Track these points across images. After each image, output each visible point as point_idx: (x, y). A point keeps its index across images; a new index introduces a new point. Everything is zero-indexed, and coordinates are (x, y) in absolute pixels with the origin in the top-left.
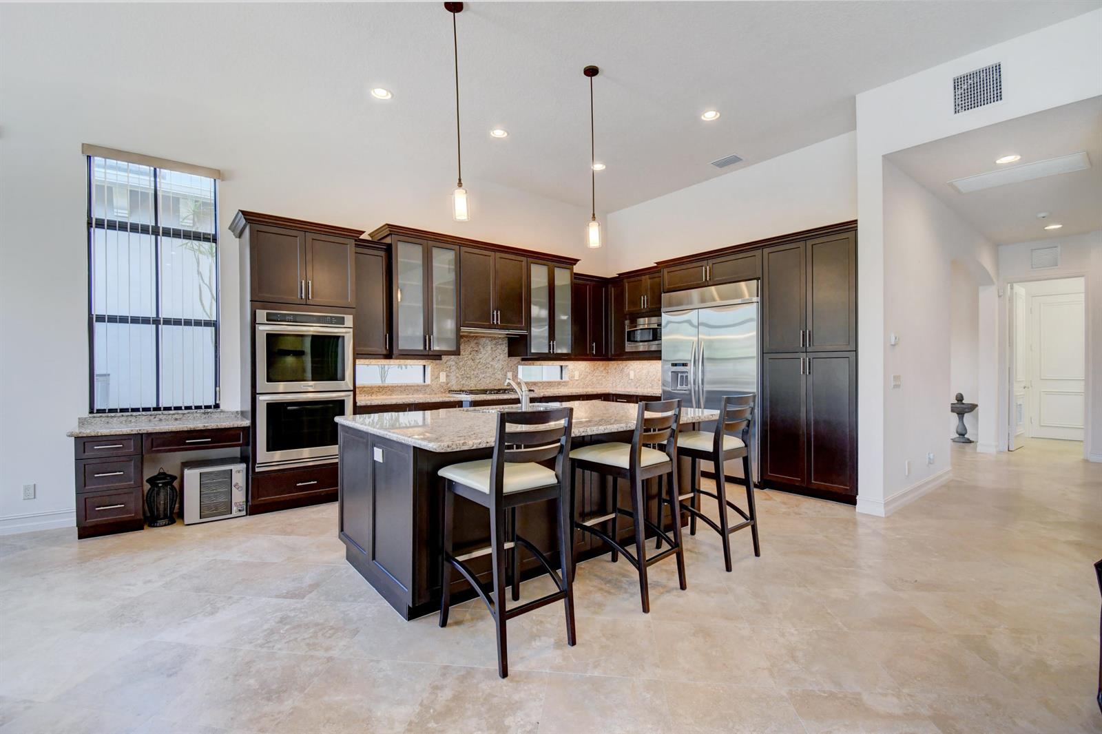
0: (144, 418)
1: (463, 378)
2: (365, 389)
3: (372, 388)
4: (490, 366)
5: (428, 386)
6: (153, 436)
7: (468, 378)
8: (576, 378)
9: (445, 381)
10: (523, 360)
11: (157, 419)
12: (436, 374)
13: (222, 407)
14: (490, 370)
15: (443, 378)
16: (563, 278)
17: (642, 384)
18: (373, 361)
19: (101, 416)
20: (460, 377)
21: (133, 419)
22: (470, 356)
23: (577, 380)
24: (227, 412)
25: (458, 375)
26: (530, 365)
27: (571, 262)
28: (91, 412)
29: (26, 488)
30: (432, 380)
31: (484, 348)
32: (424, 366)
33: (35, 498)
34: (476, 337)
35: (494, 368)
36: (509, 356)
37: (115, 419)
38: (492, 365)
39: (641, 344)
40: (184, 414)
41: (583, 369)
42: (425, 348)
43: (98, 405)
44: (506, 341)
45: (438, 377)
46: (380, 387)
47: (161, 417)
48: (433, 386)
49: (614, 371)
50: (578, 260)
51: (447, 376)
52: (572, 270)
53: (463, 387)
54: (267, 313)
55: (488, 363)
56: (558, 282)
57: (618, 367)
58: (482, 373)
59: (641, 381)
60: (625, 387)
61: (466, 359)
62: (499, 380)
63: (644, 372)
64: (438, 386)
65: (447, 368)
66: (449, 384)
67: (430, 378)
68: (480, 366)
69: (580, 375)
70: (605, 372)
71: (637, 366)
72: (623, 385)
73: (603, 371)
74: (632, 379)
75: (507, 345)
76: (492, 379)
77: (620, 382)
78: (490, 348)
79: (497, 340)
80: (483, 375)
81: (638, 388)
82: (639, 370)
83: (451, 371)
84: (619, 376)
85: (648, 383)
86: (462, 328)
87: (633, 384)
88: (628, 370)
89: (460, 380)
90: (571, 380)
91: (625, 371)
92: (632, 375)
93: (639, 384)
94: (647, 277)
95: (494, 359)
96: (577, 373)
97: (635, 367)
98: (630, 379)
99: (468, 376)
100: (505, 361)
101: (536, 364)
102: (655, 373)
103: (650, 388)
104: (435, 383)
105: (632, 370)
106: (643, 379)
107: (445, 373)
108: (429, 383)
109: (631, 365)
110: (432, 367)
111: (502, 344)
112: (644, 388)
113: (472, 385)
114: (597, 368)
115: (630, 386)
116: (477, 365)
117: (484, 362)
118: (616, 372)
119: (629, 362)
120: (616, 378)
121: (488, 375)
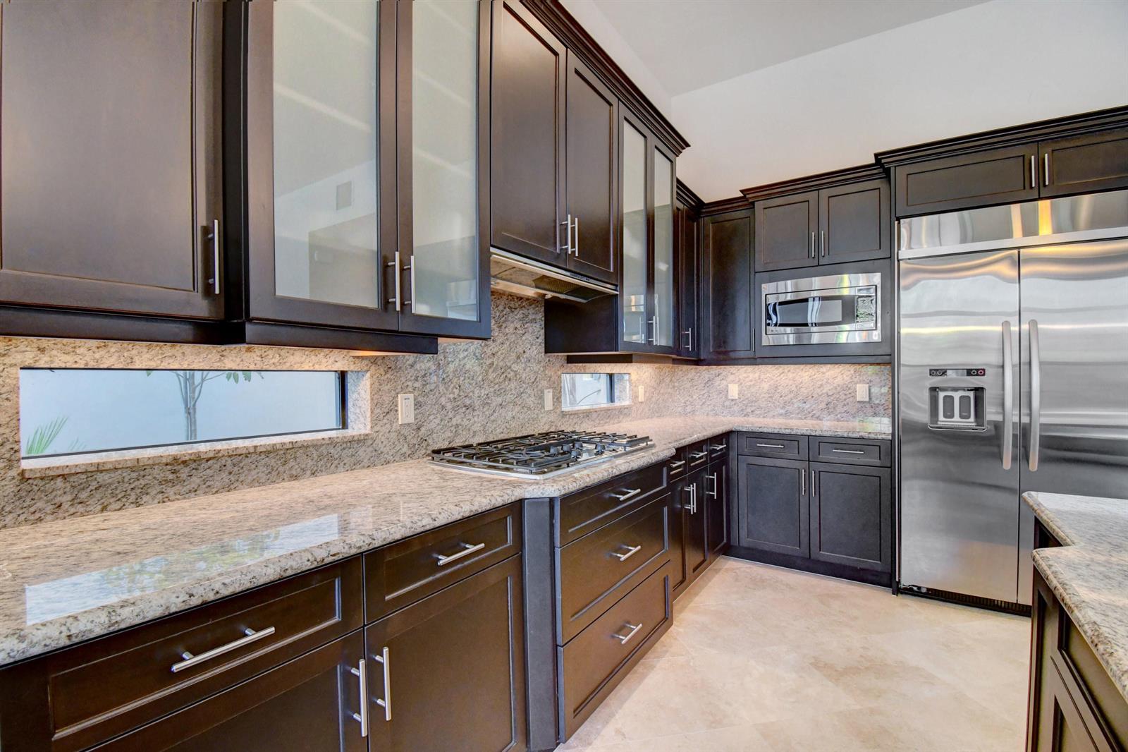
3: (139, 468)
4: (511, 375)
5: (361, 441)
7: (467, 407)
8: (640, 400)
9: (411, 420)
10: (570, 360)
12: (387, 399)
14: (513, 385)
15: (405, 411)
18: (143, 354)
20: (449, 406)
23: (642, 403)
25: (443, 400)
27: (676, 143)
30: (375, 421)
31: (500, 327)
32: (343, 376)
35: (520, 380)
36: (547, 352)
38: (516, 373)
39: (815, 329)
41: (648, 381)
44: (540, 316)
45: (392, 410)
46: (176, 463)
48: (380, 438)
50: (689, 146)
51: (418, 405)
53: (456, 434)
55: (510, 368)
56: (657, 204)
57: (700, 376)
58: (498, 393)
59: (756, 404)
60: (716, 415)
61: (461, 356)
62: (529, 409)
63: (766, 386)
64: (393, 435)
65: (416, 380)
66: (423, 429)
67: (368, 414)
68: (491, 376)
69: (645, 392)
70: (671, 386)
71: (745, 375)
72: (711, 411)
73: (669, 385)
74: (732, 400)
75: (543, 323)
76: (517, 409)
77: (703, 403)
78: (512, 330)
79: (525, 311)
80: (499, 400)
81: (751, 416)
82: (752, 383)
83: (428, 388)
84: (702, 393)
85: (776, 407)
86: (492, 250)
87: (735, 408)
88: (724, 382)
89: (450, 415)
90: (635, 403)
91: (716, 384)
92: (734, 391)
93: (753, 409)
94: (824, 193)
95: (518, 357)
96: (641, 390)
97: (741, 377)
98: (729, 400)
99: (468, 402)
100: (539, 362)
101: (587, 371)
102: (794, 388)
103: (781, 417)
104: (385, 429)
105: (733, 382)
106: (763, 400)
107: (411, 396)
108: (367, 430)
109: (732, 374)
110: (368, 375)
111: (534, 321)
112: (764, 417)
113: (477, 427)
114: (663, 379)
115: (729, 412)
116: (487, 371)
117: (501, 364)
118: (692, 386)
119: (728, 367)
120: (695, 397)
121: (509, 397)
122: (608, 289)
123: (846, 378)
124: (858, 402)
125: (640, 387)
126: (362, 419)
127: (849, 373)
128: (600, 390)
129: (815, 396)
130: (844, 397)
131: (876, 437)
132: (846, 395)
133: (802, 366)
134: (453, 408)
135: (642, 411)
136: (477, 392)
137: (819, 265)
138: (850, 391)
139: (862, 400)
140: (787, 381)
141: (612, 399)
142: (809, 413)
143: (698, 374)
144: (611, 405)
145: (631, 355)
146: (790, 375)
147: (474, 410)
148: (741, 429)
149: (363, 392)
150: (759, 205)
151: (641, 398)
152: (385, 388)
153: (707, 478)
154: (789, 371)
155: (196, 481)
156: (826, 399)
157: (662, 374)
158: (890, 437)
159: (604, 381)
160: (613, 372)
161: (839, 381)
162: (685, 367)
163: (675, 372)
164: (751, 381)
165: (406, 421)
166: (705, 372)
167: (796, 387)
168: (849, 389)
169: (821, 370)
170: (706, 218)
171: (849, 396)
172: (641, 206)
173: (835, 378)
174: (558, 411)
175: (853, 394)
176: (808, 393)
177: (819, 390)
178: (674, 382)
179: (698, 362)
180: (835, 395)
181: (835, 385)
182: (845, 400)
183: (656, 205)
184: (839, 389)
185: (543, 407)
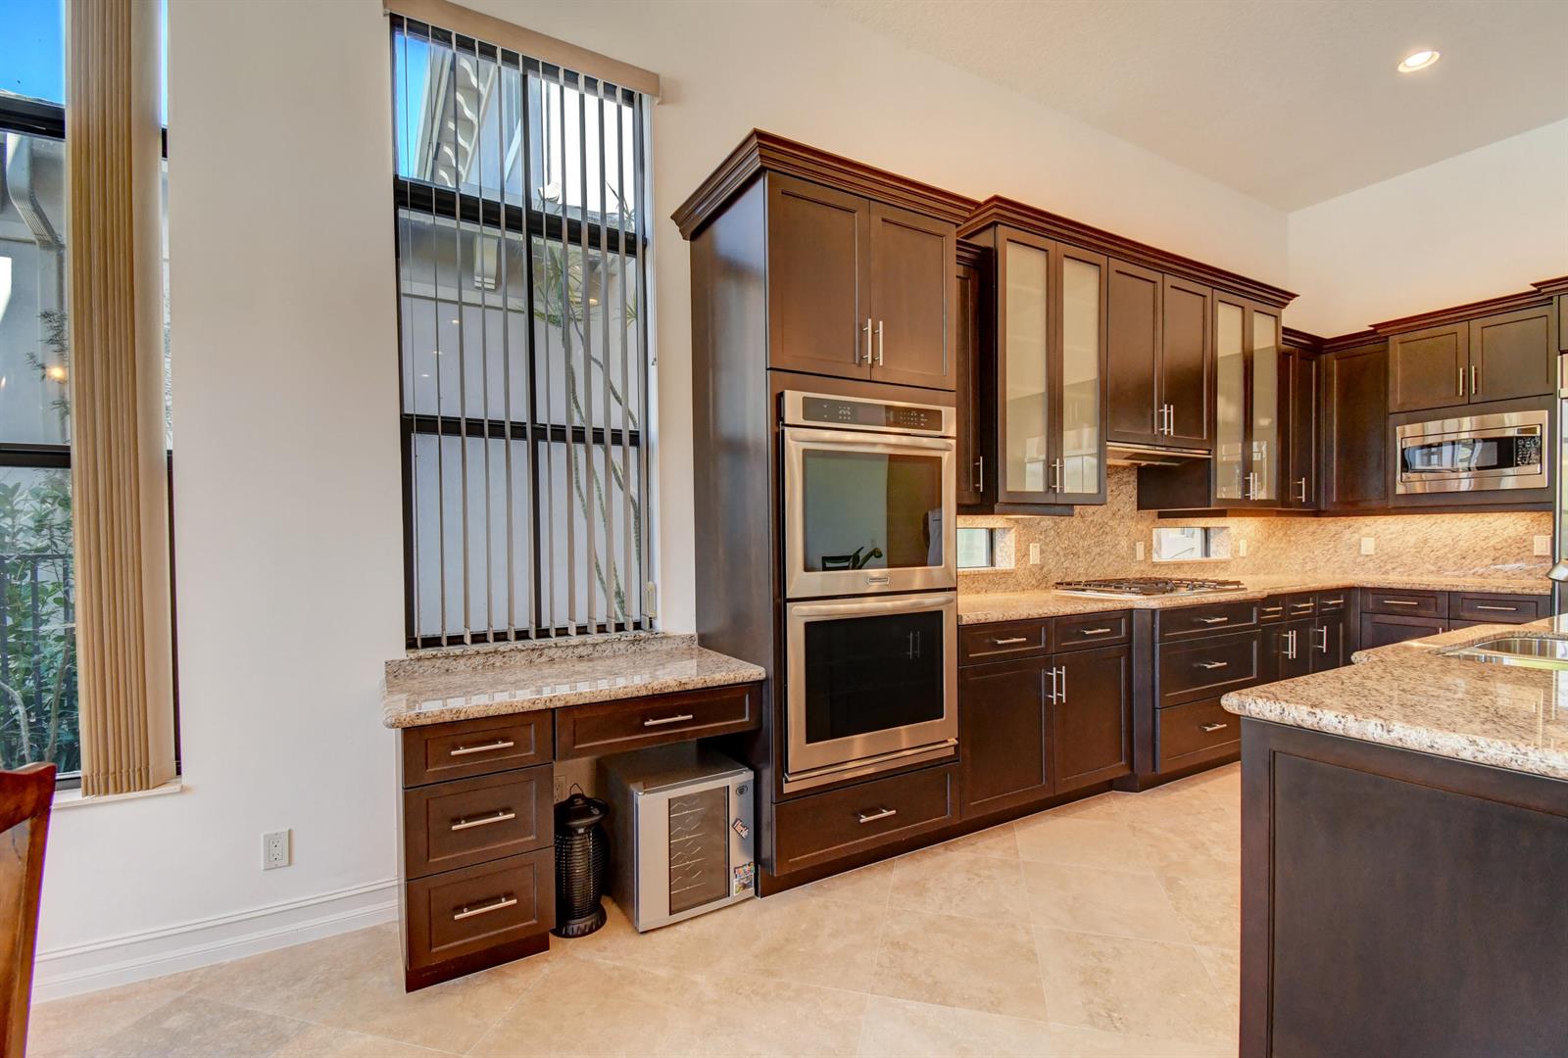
0: (519, 656)
1: (1066, 557)
4: (1108, 529)
5: (1002, 574)
6: (577, 715)
7: (1074, 555)
8: (1241, 555)
9: (1038, 562)
10: (1161, 516)
11: (544, 659)
12: (1024, 548)
13: (659, 625)
14: (1109, 538)
15: (1034, 557)
16: (1265, 337)
17: (1403, 564)
19: (435, 656)
20: (1061, 553)
21: (498, 661)
23: (1243, 558)
24: (674, 637)
25: (1058, 549)
27: (1281, 298)
28: (411, 644)
29: (271, 841)
30: (1017, 561)
32: (991, 531)
33: (290, 863)
35: (1116, 534)
36: (1139, 508)
37: (462, 661)
38: (1112, 528)
39: (1463, 474)
40: (595, 645)
41: (1253, 535)
42: (1047, 489)
43: (426, 628)
44: (1133, 478)
45: (1026, 555)
47: (552, 652)
48: (1019, 573)
49: (1309, 539)
50: (1294, 296)
51: (1042, 552)
52: (1277, 318)
53: (1066, 575)
54: (804, 398)
55: (1107, 523)
56: (1257, 346)
57: (1323, 529)
58: (1097, 545)
59: (1399, 560)
60: (1345, 572)
62: (1123, 558)
63: (1411, 540)
64: (1027, 572)
65: (1041, 533)
66: (1045, 569)
67: (1013, 556)
68: (1092, 530)
69: (1249, 547)
70: (1284, 541)
71: (1384, 527)
72: (1339, 568)
73: (1281, 539)
74: (1367, 556)
75: (1136, 484)
76: (1112, 558)
77: (1328, 560)
79: (1120, 476)
80: (1098, 550)
81: (1391, 574)
82: (1393, 536)
83: (1048, 540)
84: (1326, 548)
85: (1424, 563)
86: (1108, 443)
87: (1371, 565)
88: (1356, 536)
89: (1063, 560)
90: (1235, 558)
91: (1346, 537)
92: (1368, 546)
93: (1393, 566)
94: (1476, 324)
95: (1114, 514)
96: (1243, 544)
97: (1379, 529)
98: (1361, 555)
99: (1075, 551)
100: (1132, 518)
101: (1180, 525)
102: (1449, 541)
103: (1431, 575)
104: (1022, 567)
105: (1368, 535)
106: (1409, 554)
107: (1038, 545)
108: (1013, 566)
109: (1367, 525)
110: (1013, 530)
111: (1128, 483)
112: (1409, 575)
113: (1081, 570)
114: (1274, 533)
115: (1362, 570)
116: (1089, 527)
117: (1100, 521)
118: (1315, 540)
119: (1361, 518)
120: (1316, 553)
121: (1107, 548)
122: (1200, 454)
123: (1520, 529)
124: (1537, 556)
125: (1241, 541)
126: (1007, 560)
127: (1524, 522)
128: (1193, 549)
129: (1478, 549)
130: (1518, 551)
131: (1531, 593)
132: (1519, 548)
133: (1461, 515)
134: (1064, 555)
135: (1244, 567)
136: (1081, 543)
137: (1469, 404)
138: (1525, 544)
139: (1542, 554)
140: (1441, 533)
141: (1207, 553)
142: (1470, 569)
143: (1322, 527)
144: (1205, 559)
145: (1226, 510)
146: (1445, 526)
147: (1079, 557)
148: (1365, 585)
149: (1008, 543)
150: (1393, 340)
151: (1243, 552)
152: (1023, 539)
153: (1315, 632)
154: (1443, 521)
156: (1492, 554)
157: (1272, 526)
158: (1549, 592)
159: (1199, 535)
160: (1209, 526)
161: (1511, 532)
162: (1304, 520)
163: (1290, 524)
164: (1392, 533)
165: (1036, 563)
166: (1332, 525)
167: (1453, 540)
168: (1524, 541)
169: (1487, 519)
170: (1329, 354)
171: (1524, 549)
172: (1238, 350)
173: (1504, 529)
174: (1149, 561)
175: (1529, 547)
176: (1468, 547)
177: (1483, 543)
178: (1290, 536)
179: (1318, 514)
180: (1504, 550)
181: (1505, 537)
182: (1518, 554)
183: (1255, 348)
184: (1510, 541)
185: (1135, 557)
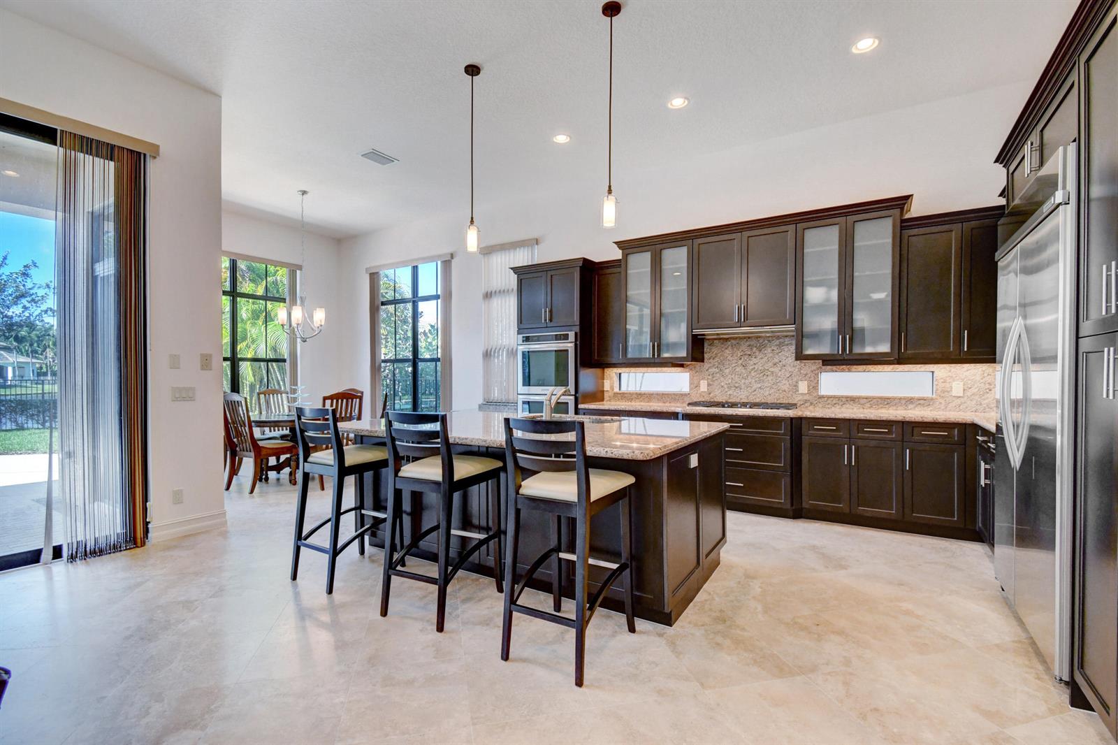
1: (730, 388)
2: (626, 395)
4: (770, 373)
5: (685, 395)
7: (736, 387)
9: (706, 390)
12: (696, 382)
14: (770, 378)
15: (704, 386)
20: (726, 386)
22: (740, 362)
23: (959, 397)
25: (722, 384)
26: (843, 371)
30: (691, 389)
31: (761, 351)
34: (749, 338)
35: (776, 376)
36: (797, 360)
38: (772, 372)
41: (977, 378)
42: (654, 355)
45: (698, 386)
48: (693, 395)
51: (709, 385)
53: (729, 398)
54: (522, 337)
55: (768, 370)
58: (758, 382)
61: (734, 365)
62: (784, 391)
64: (698, 395)
65: (709, 375)
66: (712, 395)
67: (688, 387)
68: (753, 374)
76: (774, 390)
78: (769, 351)
80: (759, 385)
83: (714, 379)
89: (727, 390)
95: (776, 364)
99: (737, 385)
100: (793, 365)
104: (695, 393)
107: (706, 381)
108: (688, 392)
110: (688, 373)
111: (791, 344)
113: (742, 396)
116: (750, 372)
117: (760, 368)
121: (768, 385)
134: (728, 388)
136: (743, 381)
147: (741, 389)
152: (695, 378)
155: (641, 399)
165: (704, 390)
174: (814, 394)
185: (798, 391)
